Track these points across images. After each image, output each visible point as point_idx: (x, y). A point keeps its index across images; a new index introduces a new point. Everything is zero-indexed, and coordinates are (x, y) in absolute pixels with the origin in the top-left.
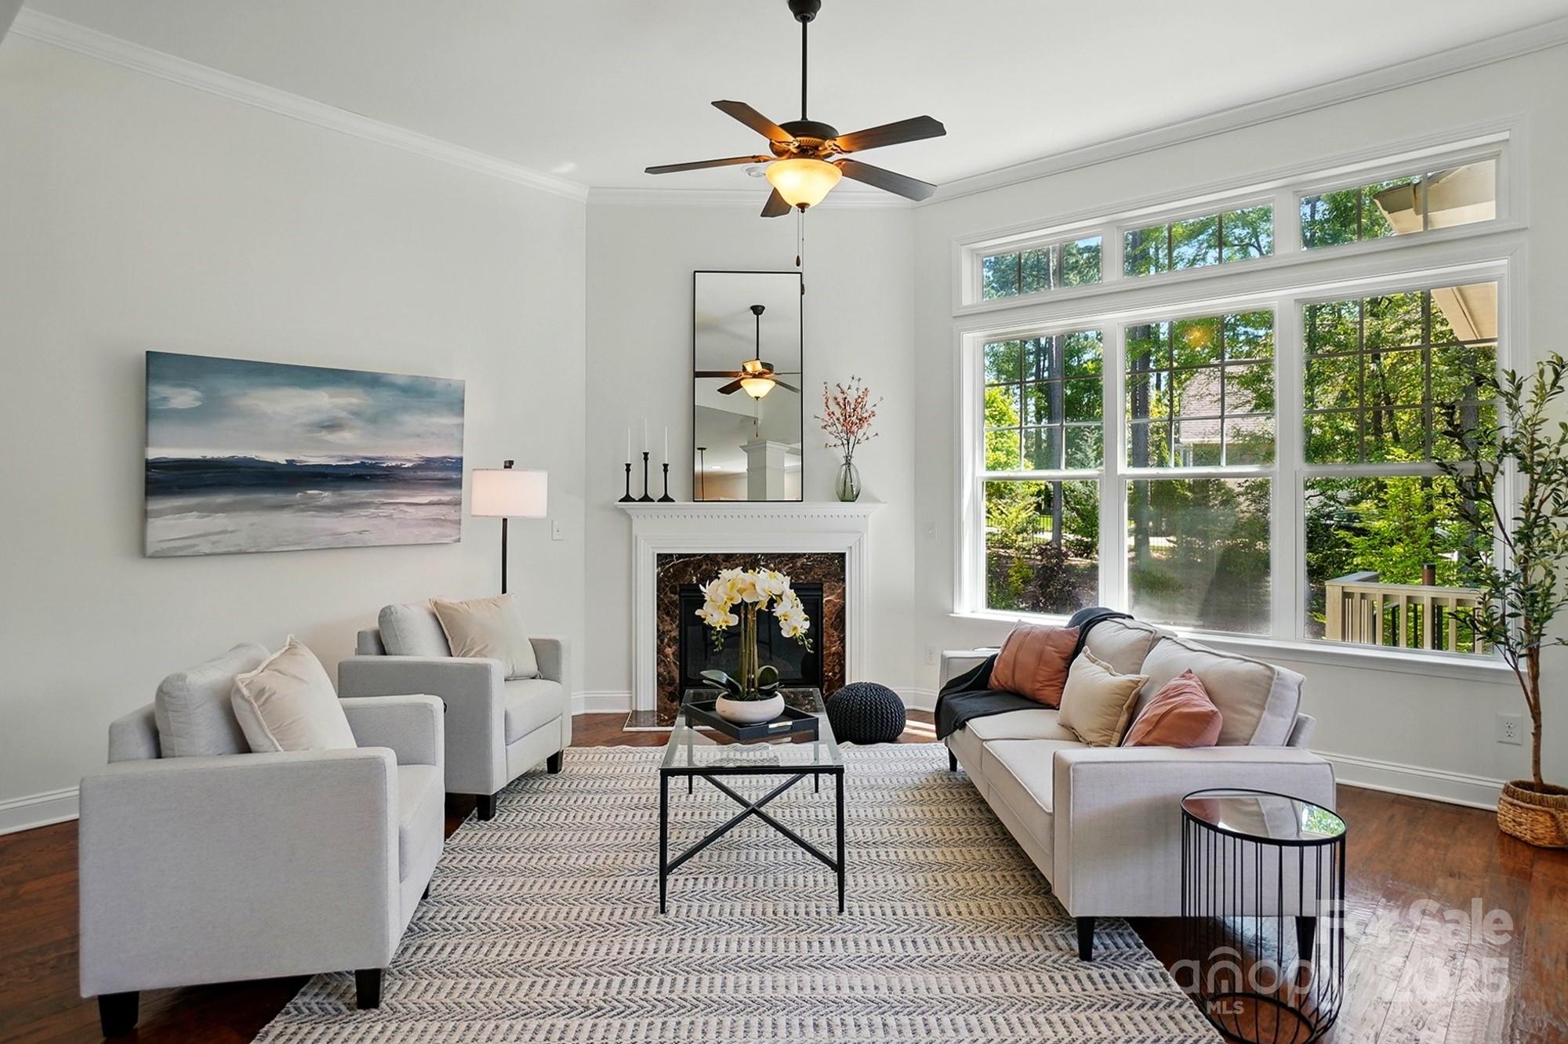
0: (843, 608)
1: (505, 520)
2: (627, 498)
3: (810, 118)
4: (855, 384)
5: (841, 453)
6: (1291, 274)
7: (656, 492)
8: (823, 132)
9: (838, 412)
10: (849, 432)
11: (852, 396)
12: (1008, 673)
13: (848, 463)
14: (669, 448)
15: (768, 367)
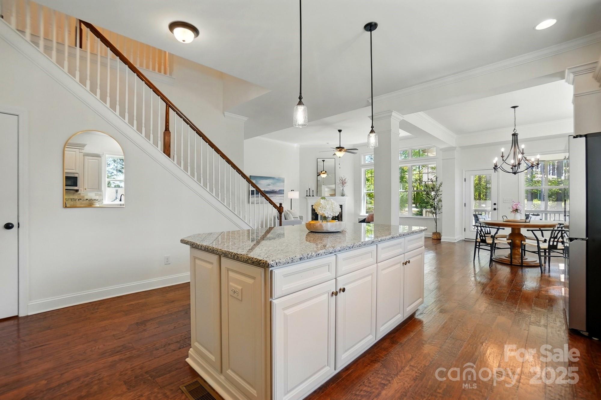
0: (342, 214)
1: (291, 199)
2: (307, 196)
3: (341, 146)
4: (344, 177)
5: (342, 188)
6: (412, 162)
7: (311, 195)
8: (343, 148)
9: (341, 182)
10: (343, 185)
11: (343, 179)
12: (367, 220)
13: (343, 190)
14: (314, 188)
15: (326, 172)
